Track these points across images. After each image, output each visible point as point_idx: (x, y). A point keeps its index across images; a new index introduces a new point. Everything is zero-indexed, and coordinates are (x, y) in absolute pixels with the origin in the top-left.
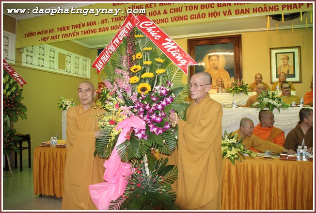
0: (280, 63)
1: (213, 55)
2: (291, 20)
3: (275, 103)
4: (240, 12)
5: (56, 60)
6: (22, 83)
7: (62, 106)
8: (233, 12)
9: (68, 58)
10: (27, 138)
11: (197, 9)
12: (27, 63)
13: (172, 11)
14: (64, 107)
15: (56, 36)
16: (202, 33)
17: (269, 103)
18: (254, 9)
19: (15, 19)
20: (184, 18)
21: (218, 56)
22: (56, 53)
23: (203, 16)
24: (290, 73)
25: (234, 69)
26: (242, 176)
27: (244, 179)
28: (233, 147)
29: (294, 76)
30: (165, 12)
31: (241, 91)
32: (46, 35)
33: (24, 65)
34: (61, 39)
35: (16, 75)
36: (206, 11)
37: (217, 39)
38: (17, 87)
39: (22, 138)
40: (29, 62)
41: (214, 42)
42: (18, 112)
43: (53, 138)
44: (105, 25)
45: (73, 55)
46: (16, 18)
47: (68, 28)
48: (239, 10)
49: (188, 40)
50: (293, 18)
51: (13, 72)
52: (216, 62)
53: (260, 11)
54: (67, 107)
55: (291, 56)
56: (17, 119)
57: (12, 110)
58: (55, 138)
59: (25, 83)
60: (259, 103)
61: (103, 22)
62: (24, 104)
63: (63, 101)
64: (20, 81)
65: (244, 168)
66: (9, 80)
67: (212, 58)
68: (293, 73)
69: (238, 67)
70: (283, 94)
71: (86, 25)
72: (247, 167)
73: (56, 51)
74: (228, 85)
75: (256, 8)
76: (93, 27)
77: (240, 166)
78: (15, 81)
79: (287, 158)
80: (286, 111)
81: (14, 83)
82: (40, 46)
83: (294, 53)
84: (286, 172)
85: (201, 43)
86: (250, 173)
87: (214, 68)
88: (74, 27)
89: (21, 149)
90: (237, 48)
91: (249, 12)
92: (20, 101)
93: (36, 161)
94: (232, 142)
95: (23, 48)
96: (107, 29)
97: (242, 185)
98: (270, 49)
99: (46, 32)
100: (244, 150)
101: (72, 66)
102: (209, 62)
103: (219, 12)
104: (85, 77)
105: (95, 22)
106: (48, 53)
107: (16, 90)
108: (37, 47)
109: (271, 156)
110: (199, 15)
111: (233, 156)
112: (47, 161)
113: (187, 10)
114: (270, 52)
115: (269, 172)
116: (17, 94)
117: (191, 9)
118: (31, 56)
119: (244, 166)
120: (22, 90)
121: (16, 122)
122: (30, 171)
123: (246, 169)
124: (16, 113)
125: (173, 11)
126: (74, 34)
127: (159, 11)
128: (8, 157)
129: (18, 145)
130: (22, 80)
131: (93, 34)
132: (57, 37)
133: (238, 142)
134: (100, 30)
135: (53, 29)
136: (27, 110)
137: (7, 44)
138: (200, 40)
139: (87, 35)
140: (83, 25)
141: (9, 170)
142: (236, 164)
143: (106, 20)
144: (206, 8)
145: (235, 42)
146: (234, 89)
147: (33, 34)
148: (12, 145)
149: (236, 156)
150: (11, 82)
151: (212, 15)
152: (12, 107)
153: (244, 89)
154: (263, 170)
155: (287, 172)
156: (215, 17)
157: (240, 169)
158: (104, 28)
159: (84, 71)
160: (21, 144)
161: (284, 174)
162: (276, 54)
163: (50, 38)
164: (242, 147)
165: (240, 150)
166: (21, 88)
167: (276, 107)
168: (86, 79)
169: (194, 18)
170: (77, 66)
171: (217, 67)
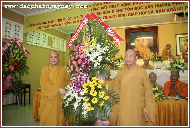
0: (182, 43)
3: (180, 66)
4: (159, 11)
5: (47, 40)
6: (27, 53)
8: (154, 12)
9: (53, 40)
10: (29, 86)
11: (132, 10)
12: (30, 42)
13: (117, 11)
15: (47, 26)
17: (177, 67)
18: (167, 9)
19: (24, 16)
20: (124, 15)
22: (46, 36)
23: (136, 14)
25: (153, 47)
26: (162, 111)
27: (163, 113)
28: (156, 93)
30: (113, 12)
31: (158, 60)
33: (28, 43)
34: (50, 28)
35: (23, 49)
36: (138, 11)
37: (143, 29)
38: (24, 56)
39: (26, 86)
40: (31, 42)
41: (141, 31)
42: (24, 70)
44: (76, 20)
45: (57, 38)
47: (55, 21)
48: (158, 10)
49: (125, 29)
51: (22, 46)
52: (142, 43)
53: (171, 10)
56: (23, 74)
57: (21, 69)
59: (29, 53)
60: (170, 67)
61: (75, 18)
62: (28, 66)
64: (26, 52)
65: (163, 106)
66: (20, 51)
67: (140, 40)
69: (155, 46)
70: (185, 62)
71: (65, 19)
72: (165, 105)
73: (46, 35)
74: (150, 56)
75: (169, 9)
76: (69, 21)
77: (161, 104)
78: (23, 52)
81: (23, 53)
82: (37, 32)
85: (133, 31)
86: (167, 109)
87: (141, 46)
88: (58, 20)
89: (25, 92)
90: (155, 34)
91: (164, 12)
92: (26, 64)
93: (35, 99)
94: (155, 89)
95: (28, 33)
96: (78, 22)
97: (162, 116)
98: (176, 34)
99: (41, 24)
100: (163, 95)
101: (55, 45)
102: (138, 43)
103: (146, 12)
104: (63, 51)
105: (71, 17)
106: (42, 36)
107: (23, 57)
109: (180, 99)
110: (133, 13)
111: (156, 98)
113: (126, 11)
114: (176, 37)
115: (179, 109)
116: (24, 60)
117: (129, 10)
118: (32, 38)
119: (163, 104)
120: (27, 57)
121: (22, 76)
122: (30, 106)
123: (164, 106)
124: (23, 71)
125: (118, 11)
126: (58, 25)
127: (109, 11)
129: (23, 90)
130: (27, 51)
131: (70, 25)
133: (159, 89)
134: (74, 22)
135: (46, 22)
136: (29, 69)
137: (19, 30)
138: (132, 30)
139: (66, 26)
140: (64, 20)
141: (18, 105)
142: (158, 103)
143: (77, 16)
144: (138, 9)
145: (154, 31)
146: (154, 59)
147: (34, 25)
148: (20, 90)
149: (158, 98)
150: (21, 53)
151: (141, 13)
152: (20, 67)
153: (160, 59)
154: (175, 107)
156: (144, 14)
157: (161, 106)
158: (76, 21)
159: (63, 47)
160: (25, 89)
162: (180, 37)
163: (44, 27)
164: (162, 93)
165: (160, 95)
166: (26, 56)
167: (181, 69)
168: (64, 52)
169: (130, 15)
170: (59, 44)
171: (143, 45)
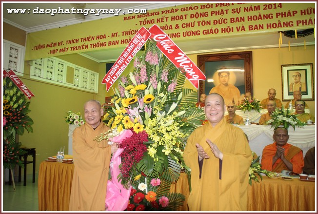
0: (292, 80)
1: (224, 72)
2: (304, 36)
3: (290, 120)
4: (253, 27)
5: (65, 73)
6: (30, 96)
7: (69, 120)
8: (247, 28)
9: (76, 72)
10: (32, 152)
11: (210, 24)
12: (35, 75)
13: (184, 26)
14: (71, 121)
16: (212, 49)
17: (284, 121)
18: (267, 24)
20: (196, 33)
21: (228, 73)
22: (64, 66)
23: (216, 32)
24: (302, 90)
25: (244, 86)
26: (259, 198)
27: (261, 201)
29: (306, 93)
30: (177, 27)
31: (253, 108)
32: (55, 48)
33: (32, 77)
34: (69, 52)
35: (24, 87)
36: (219, 27)
38: (25, 99)
39: (27, 152)
40: (37, 75)
41: (224, 59)
42: (24, 125)
43: (60, 153)
44: (115, 39)
45: (82, 69)
46: (26, 31)
47: (77, 41)
48: (252, 26)
49: (198, 56)
50: (306, 35)
51: (21, 84)
52: (227, 79)
53: (274, 26)
54: (75, 121)
55: (303, 73)
56: (23, 132)
57: (18, 122)
58: (62, 152)
59: (33, 95)
60: (273, 121)
61: (113, 35)
62: (31, 117)
63: (71, 115)
64: (28, 94)
65: (261, 189)
66: (17, 92)
67: (222, 74)
68: (305, 91)
69: (248, 84)
70: (297, 112)
71: (95, 38)
72: (265, 187)
73: (64, 65)
74: (239, 102)
75: (270, 24)
76: (102, 41)
77: (257, 187)
78: (23, 93)
79: (307, 179)
80: (302, 129)
81: (22, 95)
82: (49, 59)
83: (306, 70)
84: (307, 193)
85: (211, 59)
86: (267, 194)
87: (224, 84)
88: (83, 40)
89: (26, 163)
90: (247, 64)
91: (263, 28)
92: (27, 113)
93: (42, 176)
95: (32, 61)
96: (117, 42)
98: (282, 65)
99: (55, 45)
101: (80, 80)
102: (219, 79)
103: (232, 28)
104: (93, 91)
105: (105, 35)
106: (56, 66)
107: (23, 102)
108: (46, 59)
109: (289, 177)
110: (211, 30)
112: (53, 176)
113: (199, 26)
114: (282, 69)
115: (288, 193)
116: (24, 107)
117: (203, 24)
118: (39, 69)
119: (261, 187)
120: (29, 102)
121: (22, 135)
122: (34, 186)
123: (263, 189)
124: (23, 126)
125: (186, 25)
126: (83, 47)
127: (171, 26)
128: (12, 171)
129: (23, 159)
130: (30, 92)
131: (103, 48)
132: (66, 50)
134: (110, 43)
135: (62, 42)
136: (33, 123)
137: (16, 56)
138: (210, 57)
139: (96, 49)
140: (93, 38)
141: (13, 185)
142: (253, 185)
143: (117, 33)
144: (219, 23)
145: (245, 58)
146: (245, 106)
147: (42, 47)
148: (17, 159)
149: (253, 176)
150: (19, 94)
151: (225, 30)
152: (18, 120)
153: (255, 106)
154: (282, 191)
155: (309, 194)
156: (229, 32)
157: (257, 190)
158: (114, 41)
159: (92, 85)
160: (26, 158)
161: (305, 196)
162: (288, 71)
163: (59, 50)
164: (259, 166)
165: (256, 170)
166: (28, 100)
167: (291, 125)
168: (94, 93)
169: (206, 34)
170: (85, 80)
171: (227, 83)
